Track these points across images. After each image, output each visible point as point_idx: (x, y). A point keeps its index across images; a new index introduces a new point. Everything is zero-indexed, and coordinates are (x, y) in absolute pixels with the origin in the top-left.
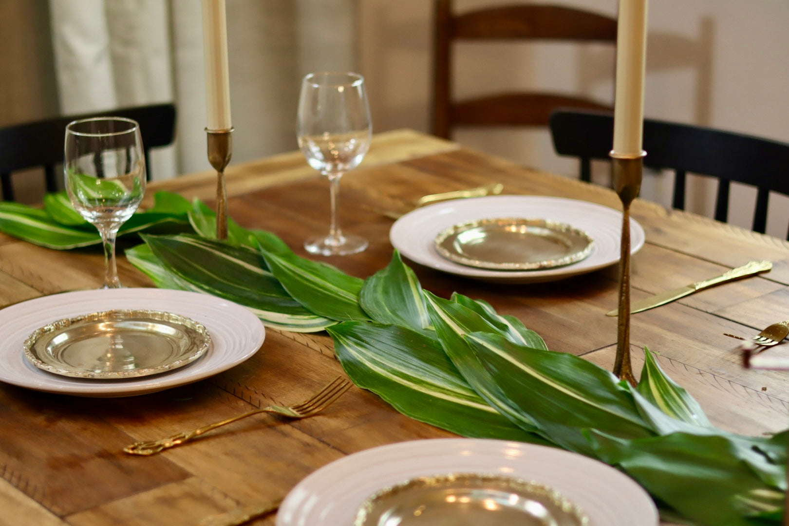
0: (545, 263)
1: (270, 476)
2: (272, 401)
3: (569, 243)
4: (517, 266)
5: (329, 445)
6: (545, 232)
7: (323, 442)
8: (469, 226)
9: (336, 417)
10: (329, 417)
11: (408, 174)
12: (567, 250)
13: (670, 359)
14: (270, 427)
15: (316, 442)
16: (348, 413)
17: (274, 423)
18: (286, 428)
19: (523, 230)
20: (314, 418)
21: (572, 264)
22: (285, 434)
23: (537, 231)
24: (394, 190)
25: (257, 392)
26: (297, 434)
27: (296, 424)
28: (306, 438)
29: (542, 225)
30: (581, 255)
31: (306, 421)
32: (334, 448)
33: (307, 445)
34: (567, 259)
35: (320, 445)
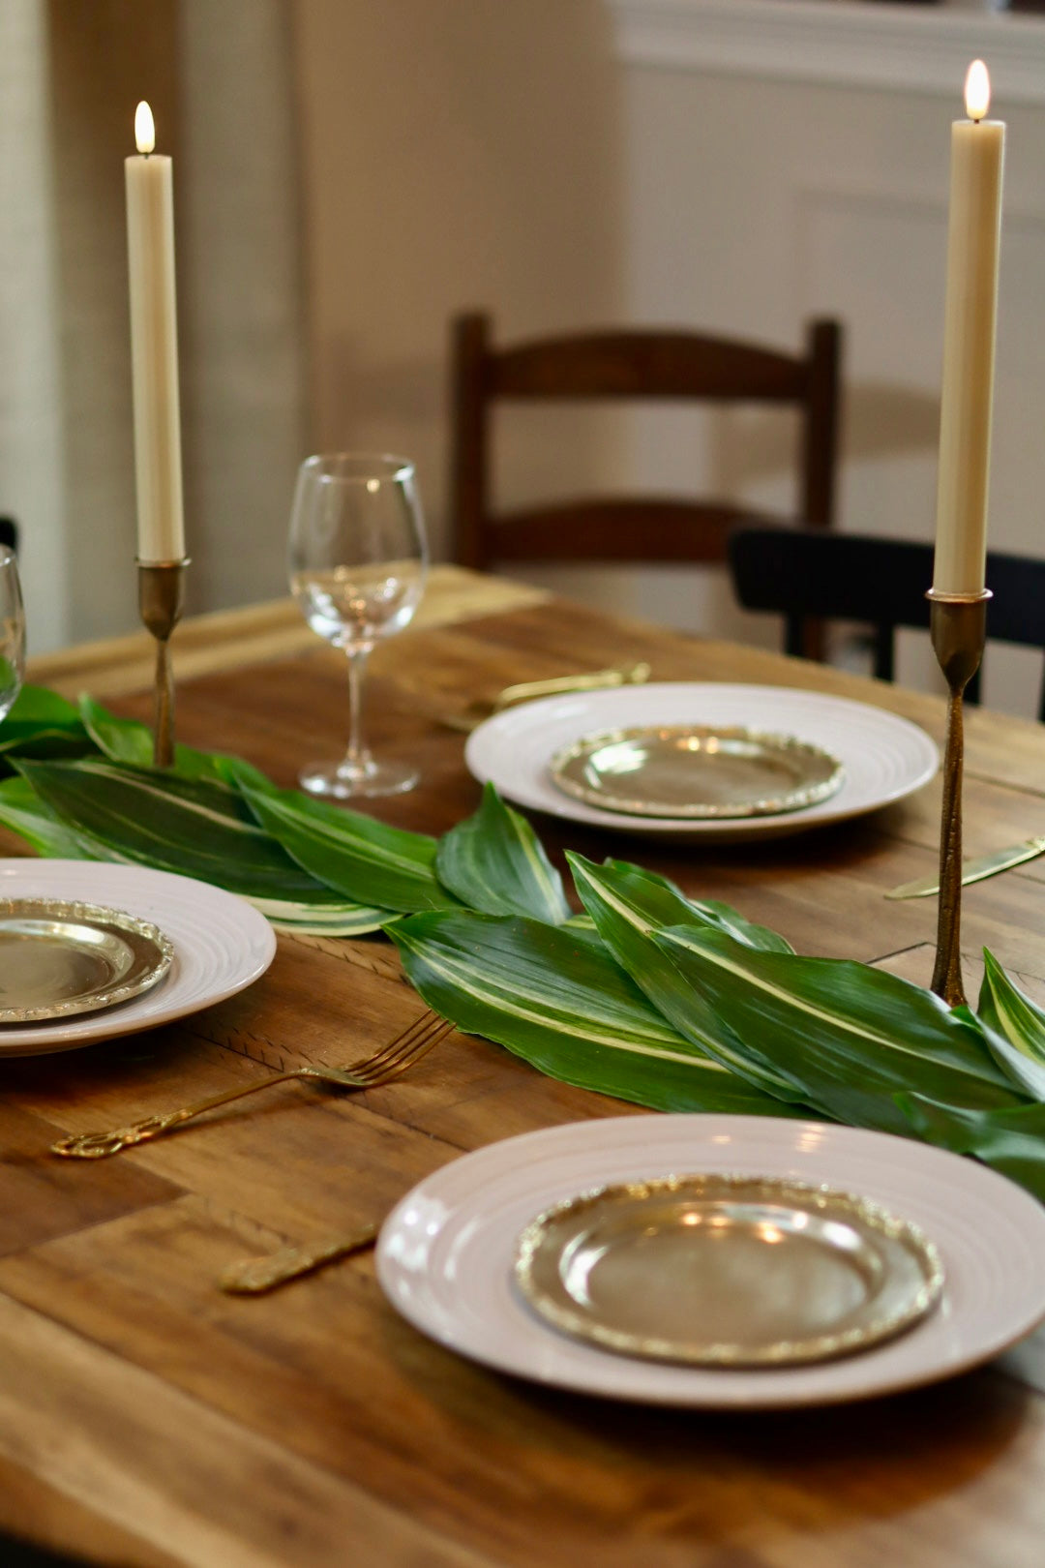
0: (762, 805)
1: (330, 1189)
2: (303, 1058)
3: (796, 768)
4: (712, 810)
5: (427, 1133)
6: (752, 751)
7: (416, 1128)
8: (607, 741)
9: (430, 1084)
10: (416, 1086)
11: (464, 647)
12: (796, 780)
13: (1018, 973)
14: (310, 1103)
15: (403, 1130)
16: (450, 1078)
17: (316, 1097)
18: (342, 1105)
19: (713, 746)
20: (388, 1087)
21: (811, 805)
22: (343, 1118)
23: (735, 748)
24: (446, 677)
25: (272, 1042)
26: (364, 1115)
27: (358, 1097)
28: (384, 1123)
29: (740, 736)
30: (823, 790)
31: (376, 1093)
32: (436, 1138)
33: (387, 1134)
34: (800, 797)
35: (412, 1135)
